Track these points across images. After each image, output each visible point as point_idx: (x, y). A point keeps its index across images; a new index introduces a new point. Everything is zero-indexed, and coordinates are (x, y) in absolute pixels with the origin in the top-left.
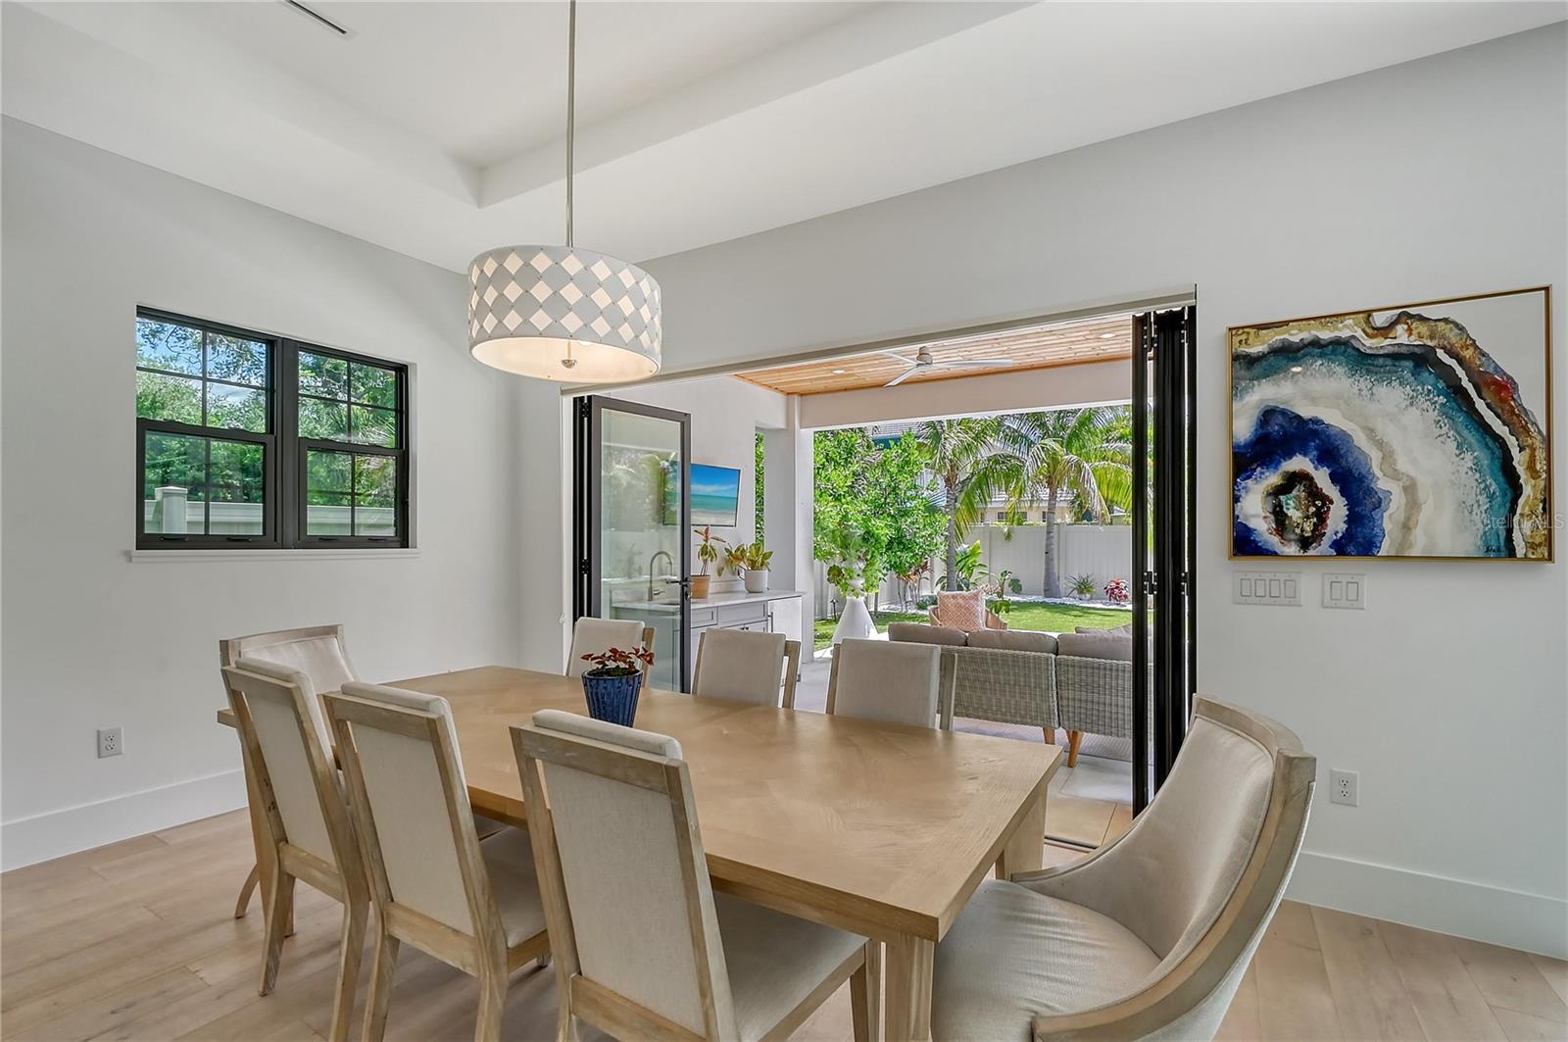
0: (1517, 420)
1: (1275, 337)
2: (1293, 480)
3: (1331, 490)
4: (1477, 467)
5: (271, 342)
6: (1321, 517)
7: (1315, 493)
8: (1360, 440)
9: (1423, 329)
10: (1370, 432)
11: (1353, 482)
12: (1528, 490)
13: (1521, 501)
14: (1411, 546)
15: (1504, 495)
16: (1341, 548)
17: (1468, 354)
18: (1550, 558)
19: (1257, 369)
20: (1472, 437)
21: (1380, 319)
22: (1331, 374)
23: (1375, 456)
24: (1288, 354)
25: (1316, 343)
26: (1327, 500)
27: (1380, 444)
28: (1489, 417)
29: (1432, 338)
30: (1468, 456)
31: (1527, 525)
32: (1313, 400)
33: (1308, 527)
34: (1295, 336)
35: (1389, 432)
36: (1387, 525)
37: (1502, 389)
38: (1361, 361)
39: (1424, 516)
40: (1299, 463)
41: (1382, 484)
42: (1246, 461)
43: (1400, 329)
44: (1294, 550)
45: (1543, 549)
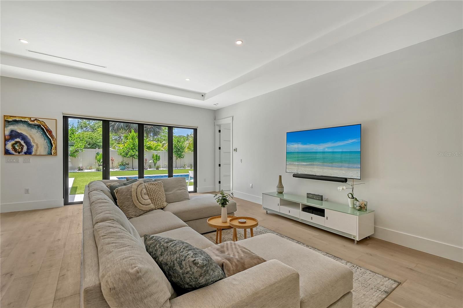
0: (52, 136)
1: (14, 119)
2: (17, 142)
3: (24, 144)
4: (47, 142)
6: (22, 149)
7: (21, 145)
8: (29, 137)
9: (39, 122)
10: (31, 136)
11: (28, 143)
12: (53, 146)
13: (53, 147)
14: (37, 153)
15: (50, 146)
16: (26, 153)
17: (46, 126)
18: (56, 155)
19: (10, 123)
20: (46, 138)
21: (32, 119)
22: (24, 126)
23: (31, 140)
24: (16, 122)
25: (21, 121)
26: (23, 146)
27: (32, 138)
28: (48, 136)
29: (40, 123)
30: (46, 141)
31: (53, 150)
32: (21, 130)
33: (20, 150)
34: (17, 119)
35: (33, 136)
36: (33, 150)
37: (50, 132)
38: (29, 125)
39: (39, 149)
40: (18, 140)
41: (33, 144)
43: (35, 121)
44: (17, 154)
45: (56, 154)
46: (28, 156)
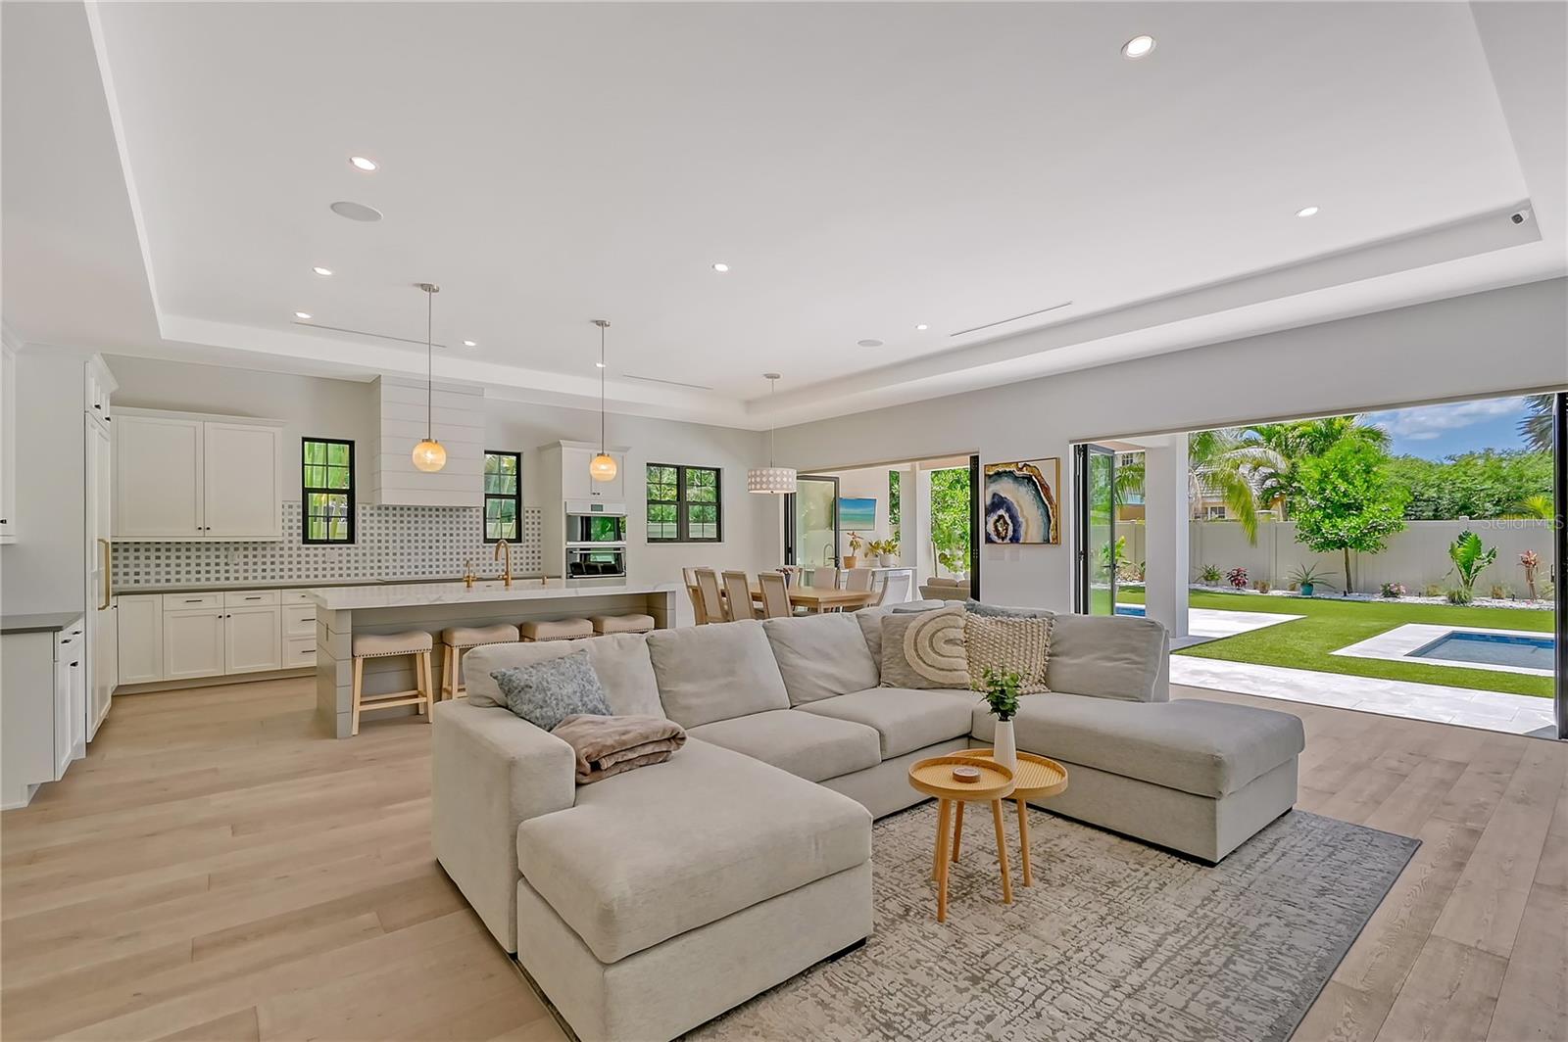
0: (1051, 500)
1: (996, 469)
2: (1000, 518)
3: (1009, 521)
4: (1041, 514)
5: (678, 468)
6: (1007, 529)
7: (1005, 522)
8: (1016, 505)
9: (1030, 470)
10: (1018, 502)
11: (1013, 518)
12: (1053, 523)
13: (1051, 526)
14: (1027, 540)
15: (1048, 523)
16: (1011, 540)
17: (1040, 478)
18: (1060, 543)
19: (992, 480)
20: (1040, 504)
21: (1019, 466)
22: (1008, 482)
23: (1019, 511)
24: (999, 474)
25: (1005, 472)
26: (1008, 525)
27: (1020, 506)
28: (1044, 497)
29: (1032, 473)
30: (1039, 510)
31: (1053, 534)
32: (1005, 491)
33: (1004, 534)
34: (1001, 469)
35: (1021, 502)
36: (1022, 533)
37: (1047, 491)
38: (1016, 478)
39: (1030, 531)
40: (1001, 512)
41: (1021, 519)
42: (988, 512)
43: (1024, 469)
44: (1000, 541)
45: (1057, 541)
46: (1015, 546)
